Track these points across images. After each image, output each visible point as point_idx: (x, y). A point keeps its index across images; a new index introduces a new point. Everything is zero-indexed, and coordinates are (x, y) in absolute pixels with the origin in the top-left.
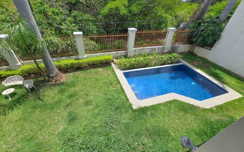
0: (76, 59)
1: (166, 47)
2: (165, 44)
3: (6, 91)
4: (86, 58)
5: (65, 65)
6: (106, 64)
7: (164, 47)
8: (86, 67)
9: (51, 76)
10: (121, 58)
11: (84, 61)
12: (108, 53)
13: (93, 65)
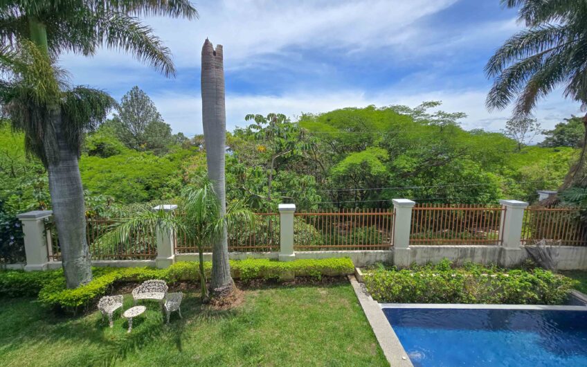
0: (272, 260)
1: (507, 248)
2: (502, 241)
3: (131, 309)
4: (292, 258)
5: (249, 269)
6: (337, 279)
7: (502, 250)
8: (290, 281)
9: (216, 292)
10: (377, 267)
11: (288, 264)
12: (344, 251)
13: (306, 278)
